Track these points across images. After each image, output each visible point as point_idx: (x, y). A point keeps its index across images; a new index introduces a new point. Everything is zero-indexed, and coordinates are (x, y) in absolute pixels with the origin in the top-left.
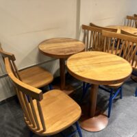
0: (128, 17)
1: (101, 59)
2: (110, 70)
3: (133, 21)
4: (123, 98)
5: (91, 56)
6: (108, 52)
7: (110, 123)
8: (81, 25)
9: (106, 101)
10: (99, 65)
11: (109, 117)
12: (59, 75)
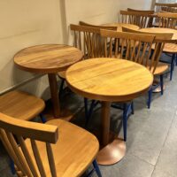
0: (122, 13)
1: (109, 67)
2: (127, 80)
3: (128, 16)
4: (135, 112)
5: (97, 65)
6: (116, 57)
7: (128, 147)
8: (68, 25)
9: (116, 121)
10: (111, 75)
11: (125, 140)
12: (50, 97)
